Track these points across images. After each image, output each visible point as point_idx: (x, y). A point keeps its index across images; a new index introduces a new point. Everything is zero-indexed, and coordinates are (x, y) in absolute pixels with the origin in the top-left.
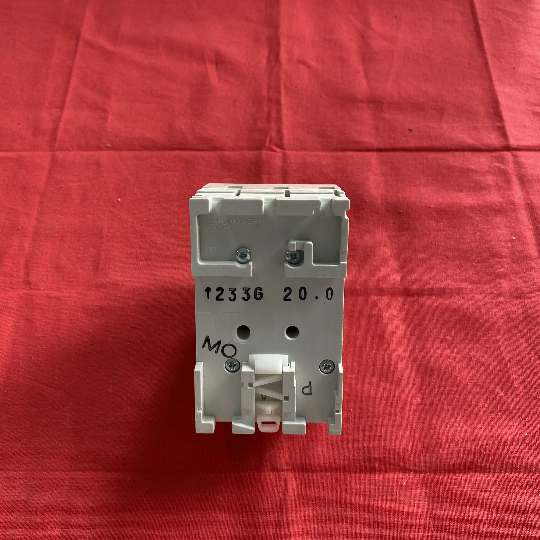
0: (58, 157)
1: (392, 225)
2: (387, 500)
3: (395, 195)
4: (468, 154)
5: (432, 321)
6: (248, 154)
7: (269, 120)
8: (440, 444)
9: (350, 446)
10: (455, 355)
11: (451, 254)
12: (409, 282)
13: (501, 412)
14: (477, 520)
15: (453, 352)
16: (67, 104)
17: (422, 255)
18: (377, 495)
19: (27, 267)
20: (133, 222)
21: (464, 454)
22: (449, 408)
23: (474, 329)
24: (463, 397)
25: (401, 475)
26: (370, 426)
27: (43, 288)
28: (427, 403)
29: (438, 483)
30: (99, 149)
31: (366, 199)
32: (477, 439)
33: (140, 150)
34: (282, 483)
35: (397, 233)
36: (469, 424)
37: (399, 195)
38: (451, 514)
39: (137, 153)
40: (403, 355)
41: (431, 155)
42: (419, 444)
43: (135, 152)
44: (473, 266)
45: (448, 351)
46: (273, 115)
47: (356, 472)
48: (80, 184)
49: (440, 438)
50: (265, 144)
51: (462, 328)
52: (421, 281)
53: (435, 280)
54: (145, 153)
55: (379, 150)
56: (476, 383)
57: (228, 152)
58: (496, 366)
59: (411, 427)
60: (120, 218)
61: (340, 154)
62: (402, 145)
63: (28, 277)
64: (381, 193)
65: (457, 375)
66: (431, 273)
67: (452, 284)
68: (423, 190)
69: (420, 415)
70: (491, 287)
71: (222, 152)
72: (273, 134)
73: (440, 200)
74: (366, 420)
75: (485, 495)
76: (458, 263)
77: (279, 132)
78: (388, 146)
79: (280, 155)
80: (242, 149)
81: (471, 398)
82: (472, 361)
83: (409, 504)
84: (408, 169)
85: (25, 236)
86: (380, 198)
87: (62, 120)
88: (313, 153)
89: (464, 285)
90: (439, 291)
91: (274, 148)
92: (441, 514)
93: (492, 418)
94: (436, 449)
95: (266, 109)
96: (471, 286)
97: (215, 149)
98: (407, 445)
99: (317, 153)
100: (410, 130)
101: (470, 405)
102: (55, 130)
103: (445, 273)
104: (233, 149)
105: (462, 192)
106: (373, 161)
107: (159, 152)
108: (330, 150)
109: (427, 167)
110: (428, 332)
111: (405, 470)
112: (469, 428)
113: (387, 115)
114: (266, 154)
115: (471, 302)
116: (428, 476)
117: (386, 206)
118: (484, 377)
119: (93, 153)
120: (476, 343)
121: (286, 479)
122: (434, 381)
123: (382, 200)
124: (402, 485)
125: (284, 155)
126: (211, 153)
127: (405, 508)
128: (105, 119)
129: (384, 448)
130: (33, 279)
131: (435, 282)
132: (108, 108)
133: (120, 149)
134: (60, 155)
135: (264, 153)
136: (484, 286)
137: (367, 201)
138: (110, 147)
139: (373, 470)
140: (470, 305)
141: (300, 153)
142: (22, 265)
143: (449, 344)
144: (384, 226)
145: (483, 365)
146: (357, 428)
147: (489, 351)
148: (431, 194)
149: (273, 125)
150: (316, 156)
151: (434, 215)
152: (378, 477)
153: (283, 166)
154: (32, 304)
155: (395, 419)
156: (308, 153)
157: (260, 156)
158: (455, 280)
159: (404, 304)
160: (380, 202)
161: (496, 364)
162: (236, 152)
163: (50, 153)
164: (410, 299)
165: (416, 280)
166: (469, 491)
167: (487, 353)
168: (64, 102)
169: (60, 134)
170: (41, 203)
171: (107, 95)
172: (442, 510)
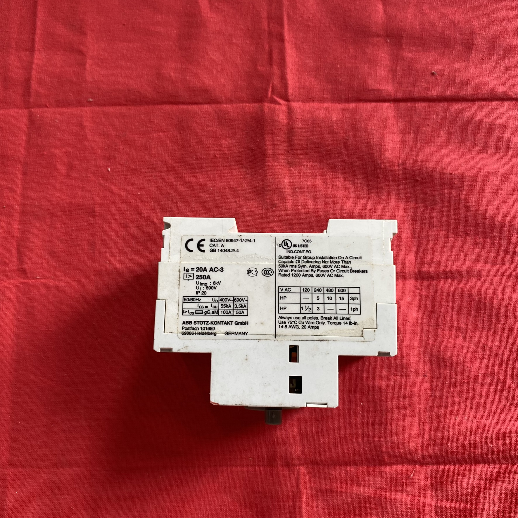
0: (35, 116)
1: (409, 195)
2: (394, 491)
3: (414, 159)
4: (497, 104)
5: (447, 308)
6: (248, 107)
7: (270, 63)
8: (448, 437)
9: (360, 440)
10: (469, 344)
11: (471, 230)
12: (425, 263)
13: (510, 404)
14: (479, 510)
15: (466, 341)
16: (37, 45)
17: (439, 232)
18: (385, 487)
19: (19, 252)
20: (127, 197)
21: (471, 446)
22: (458, 400)
23: (490, 316)
24: (474, 388)
25: (408, 467)
26: (380, 420)
27: (39, 275)
28: (438, 394)
29: (444, 474)
30: (80, 104)
31: (381, 164)
32: (485, 432)
33: (126, 105)
34: (294, 478)
35: (414, 205)
36: (477, 416)
37: (418, 158)
38: (455, 504)
39: (123, 109)
40: (416, 345)
41: (455, 106)
42: (427, 437)
43: (120, 107)
44: (493, 244)
45: (461, 340)
46: (275, 56)
47: (365, 465)
48: (64, 150)
49: (448, 431)
50: (267, 94)
51: (477, 315)
52: (438, 263)
53: (452, 261)
54: (133, 109)
55: (396, 100)
56: (487, 374)
57: (225, 106)
58: (509, 355)
59: (421, 419)
60: (112, 192)
61: (352, 105)
62: (423, 94)
63: (22, 264)
64: (398, 155)
65: (469, 366)
66: (448, 253)
67: (470, 265)
68: (444, 151)
69: (430, 407)
70: (510, 269)
71: (219, 105)
72: (276, 81)
73: (462, 165)
74: (376, 414)
75: (488, 485)
76: (477, 239)
77: (283, 78)
78: (407, 96)
79: (285, 108)
80: (241, 101)
81: (481, 388)
82: (485, 351)
83: (415, 495)
84: (428, 125)
85: (12, 216)
86: (397, 162)
87: (34, 67)
88: (321, 105)
89: (482, 267)
90: (455, 274)
91: (278, 99)
92: (445, 503)
93: (501, 409)
94: (444, 441)
95: (267, 47)
96: (490, 268)
97: (210, 101)
98: (416, 438)
99: (326, 105)
100: (433, 74)
101: (480, 396)
102: (28, 80)
103: (463, 252)
104: (231, 102)
105: (487, 153)
106: (389, 114)
107: (147, 106)
108: (340, 100)
109: (450, 121)
110: (442, 320)
111: (413, 462)
112: (478, 421)
113: (407, 54)
114: (268, 107)
115: (488, 285)
116: (434, 467)
117: (403, 172)
118: (496, 367)
119: (74, 110)
120: (490, 331)
121: (298, 474)
122: (445, 372)
123: (399, 165)
124: (409, 477)
125: (289, 108)
126: (206, 106)
127: (412, 499)
128: (83, 64)
129: (394, 442)
130: (28, 266)
131: (452, 264)
132: (85, 50)
133: (104, 105)
134: (38, 112)
135: (267, 106)
136: (502, 266)
137: (382, 167)
138: (92, 101)
139: (382, 463)
140: (487, 289)
141: (307, 106)
142: (14, 250)
143: (462, 333)
144: (400, 197)
145: (496, 354)
146: (368, 421)
147: (503, 339)
148: (453, 157)
149: (276, 69)
150: (326, 109)
151: (456, 183)
152: (387, 469)
153: (289, 124)
154: (30, 295)
155: (404, 412)
156: (316, 105)
157: (262, 111)
158: (474, 261)
159: (419, 289)
160: (396, 167)
161: (509, 353)
162: (235, 105)
163: (25, 110)
164: (425, 283)
165: (433, 262)
166: (473, 482)
167: (500, 341)
168: (33, 41)
169: (34, 86)
170: (24, 174)
171: (82, 32)
172: (447, 500)
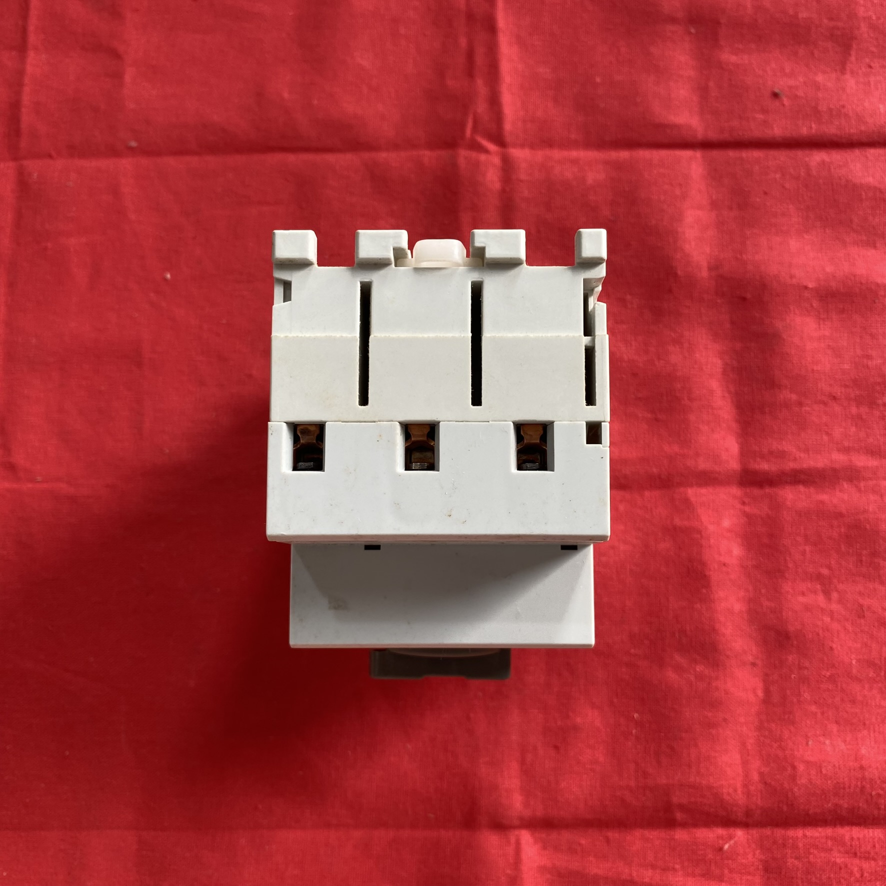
0: (30, 175)
1: (728, 325)
3: (737, 259)
6: (428, 156)
7: (470, 73)
8: (793, 778)
10: (834, 606)
11: (841, 392)
12: (756, 455)
15: (829, 599)
17: (785, 395)
18: (676, 866)
20: (201, 328)
24: (841, 687)
25: (720, 831)
26: (668, 747)
27: (41, 476)
29: (784, 845)
30: (114, 152)
31: (677, 267)
32: (862, 768)
33: (199, 154)
34: (510, 850)
35: (738, 345)
36: (848, 739)
37: (745, 257)
39: (194, 161)
40: (737, 607)
41: (818, 157)
42: (755, 777)
43: (189, 158)
46: (480, 59)
47: (641, 827)
48: (84, 240)
49: (794, 768)
50: (464, 131)
52: (781, 455)
53: (807, 450)
54: (211, 161)
55: (706, 145)
56: (867, 661)
60: (174, 320)
61: (624, 155)
62: (756, 132)
63: (9, 455)
64: (708, 252)
65: (834, 646)
66: (799, 435)
67: (839, 459)
69: (761, 722)
71: (373, 154)
73: (828, 269)
74: (662, 734)
76: (854, 410)
78: (726, 136)
79: (497, 160)
80: (414, 147)
81: (855, 688)
82: (864, 618)
83: (732, 881)
86: (705, 264)
87: (27, 80)
88: (565, 154)
89: (861, 461)
90: (812, 475)
91: (485, 143)
94: (786, 786)
95: (463, 42)
96: (876, 463)
98: (734, 779)
99: (574, 154)
100: (775, 95)
102: (15, 106)
104: (395, 146)
106: (693, 172)
107: (239, 156)
109: (807, 186)
111: (729, 822)
112: (848, 747)
114: (466, 157)
115: (872, 497)
116: (767, 831)
117: (717, 283)
119: (103, 163)
120: (874, 581)
121: (518, 843)
122: (790, 658)
124: (721, 849)
125: (506, 160)
126: (349, 156)
129: (693, 787)
130: (19, 458)
131: (807, 456)
132: (121, 48)
133: (158, 153)
135: (463, 154)
138: (136, 148)
139: (671, 823)
140: (869, 504)
143: (823, 584)
144: (712, 329)
146: (646, 749)
148: (811, 255)
149: (481, 85)
151: (814, 304)
152: (680, 835)
153: (504, 191)
156: (557, 154)
157: (455, 164)
159: (744, 503)
162: (402, 154)
164: (756, 491)
170: (11, 285)
